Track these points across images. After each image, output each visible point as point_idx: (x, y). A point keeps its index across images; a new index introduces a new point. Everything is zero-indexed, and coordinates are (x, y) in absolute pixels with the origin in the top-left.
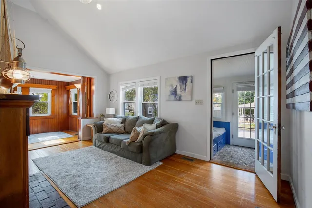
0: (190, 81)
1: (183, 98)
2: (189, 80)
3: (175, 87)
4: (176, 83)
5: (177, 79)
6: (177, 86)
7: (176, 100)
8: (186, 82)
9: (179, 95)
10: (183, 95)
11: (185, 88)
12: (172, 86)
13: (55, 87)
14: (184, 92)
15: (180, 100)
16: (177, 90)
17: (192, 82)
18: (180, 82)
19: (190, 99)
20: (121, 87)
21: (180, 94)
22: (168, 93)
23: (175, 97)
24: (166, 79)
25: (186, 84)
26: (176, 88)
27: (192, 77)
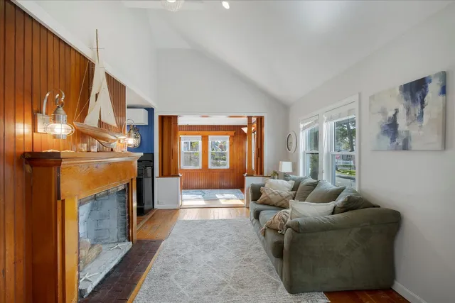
0: (438, 89)
1: (414, 144)
2: (433, 88)
3: (391, 114)
4: (396, 103)
5: (398, 92)
6: (397, 111)
7: (396, 150)
8: (424, 95)
9: (404, 135)
10: (414, 132)
11: (422, 114)
12: (384, 112)
13: (232, 133)
14: (417, 124)
15: (405, 147)
16: (399, 122)
17: (444, 91)
18: (406, 99)
19: (438, 146)
20: (302, 126)
21: (407, 132)
22: (378, 130)
23: (393, 139)
24: (372, 98)
25: (422, 102)
26: (395, 116)
27: (444, 76)
